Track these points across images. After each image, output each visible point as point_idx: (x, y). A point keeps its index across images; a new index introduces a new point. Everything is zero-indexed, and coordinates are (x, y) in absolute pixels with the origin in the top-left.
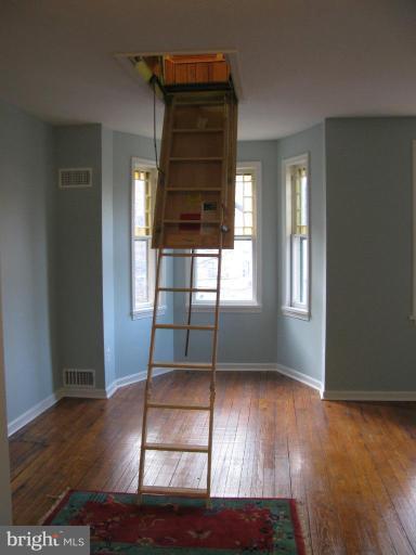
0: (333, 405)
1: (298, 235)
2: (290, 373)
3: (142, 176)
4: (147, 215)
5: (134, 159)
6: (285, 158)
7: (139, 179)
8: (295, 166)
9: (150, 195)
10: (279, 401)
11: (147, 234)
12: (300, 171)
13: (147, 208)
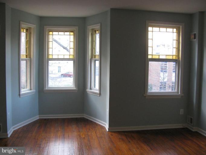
0: (113, 134)
1: (94, 59)
2: (91, 118)
3: (25, 31)
4: (26, 48)
5: (21, 22)
6: (89, 26)
7: (23, 32)
8: (93, 29)
9: (28, 40)
10: (89, 133)
11: (27, 57)
12: (95, 31)
13: (27, 46)
